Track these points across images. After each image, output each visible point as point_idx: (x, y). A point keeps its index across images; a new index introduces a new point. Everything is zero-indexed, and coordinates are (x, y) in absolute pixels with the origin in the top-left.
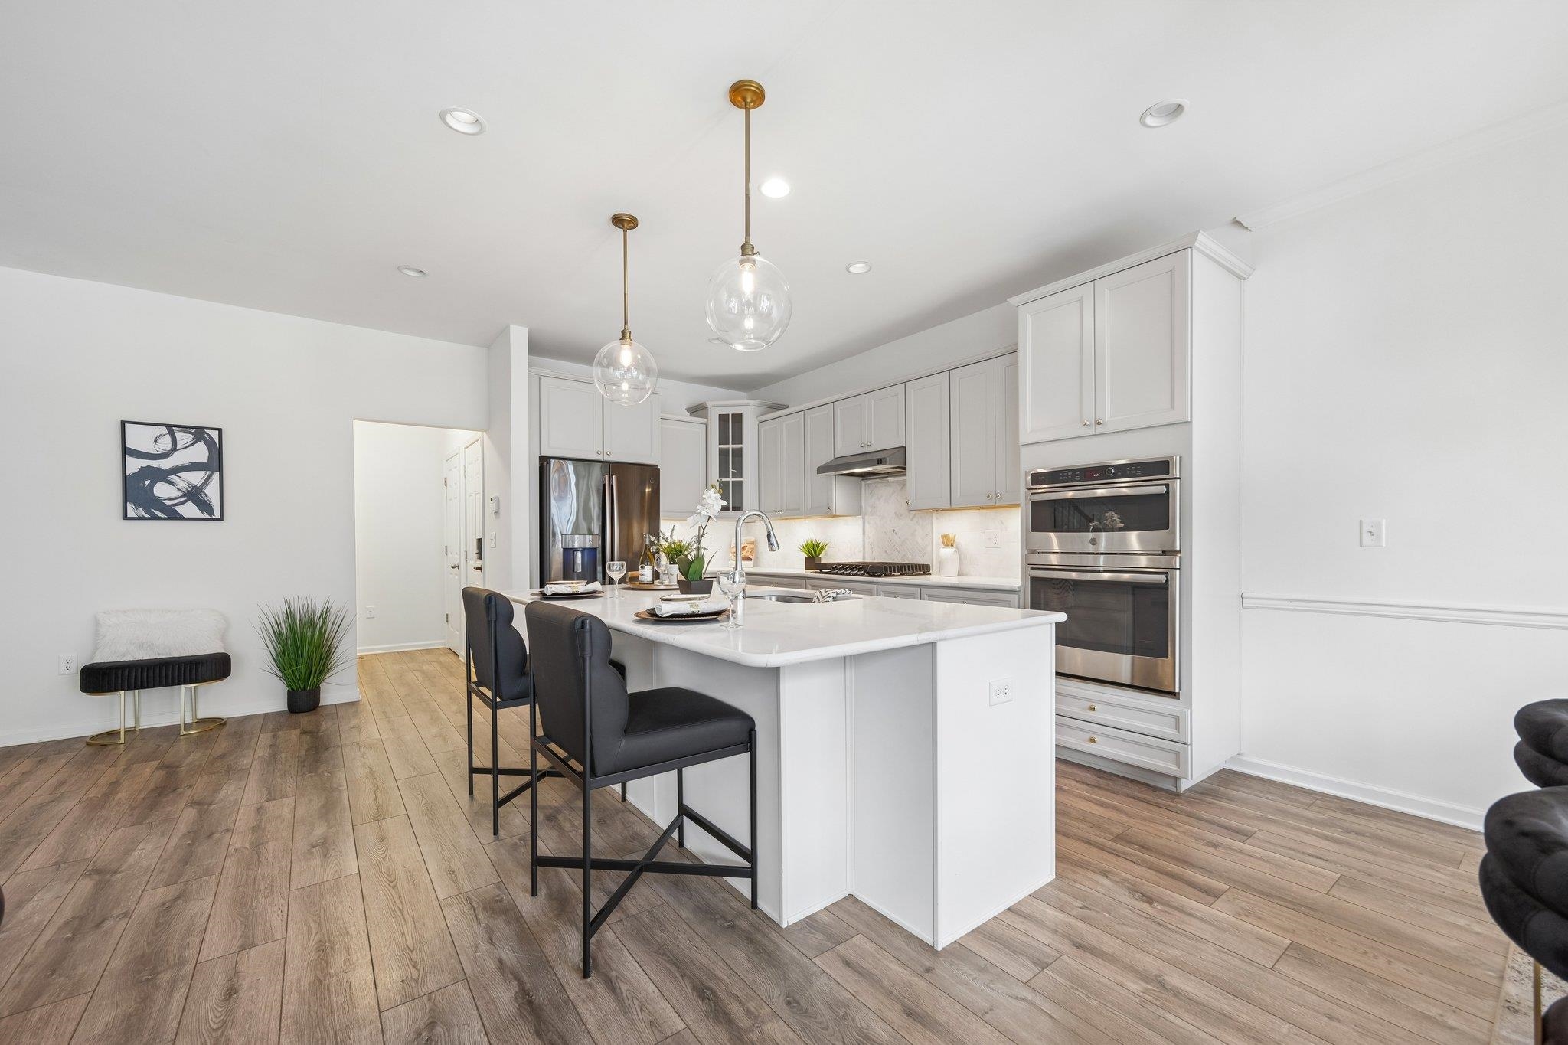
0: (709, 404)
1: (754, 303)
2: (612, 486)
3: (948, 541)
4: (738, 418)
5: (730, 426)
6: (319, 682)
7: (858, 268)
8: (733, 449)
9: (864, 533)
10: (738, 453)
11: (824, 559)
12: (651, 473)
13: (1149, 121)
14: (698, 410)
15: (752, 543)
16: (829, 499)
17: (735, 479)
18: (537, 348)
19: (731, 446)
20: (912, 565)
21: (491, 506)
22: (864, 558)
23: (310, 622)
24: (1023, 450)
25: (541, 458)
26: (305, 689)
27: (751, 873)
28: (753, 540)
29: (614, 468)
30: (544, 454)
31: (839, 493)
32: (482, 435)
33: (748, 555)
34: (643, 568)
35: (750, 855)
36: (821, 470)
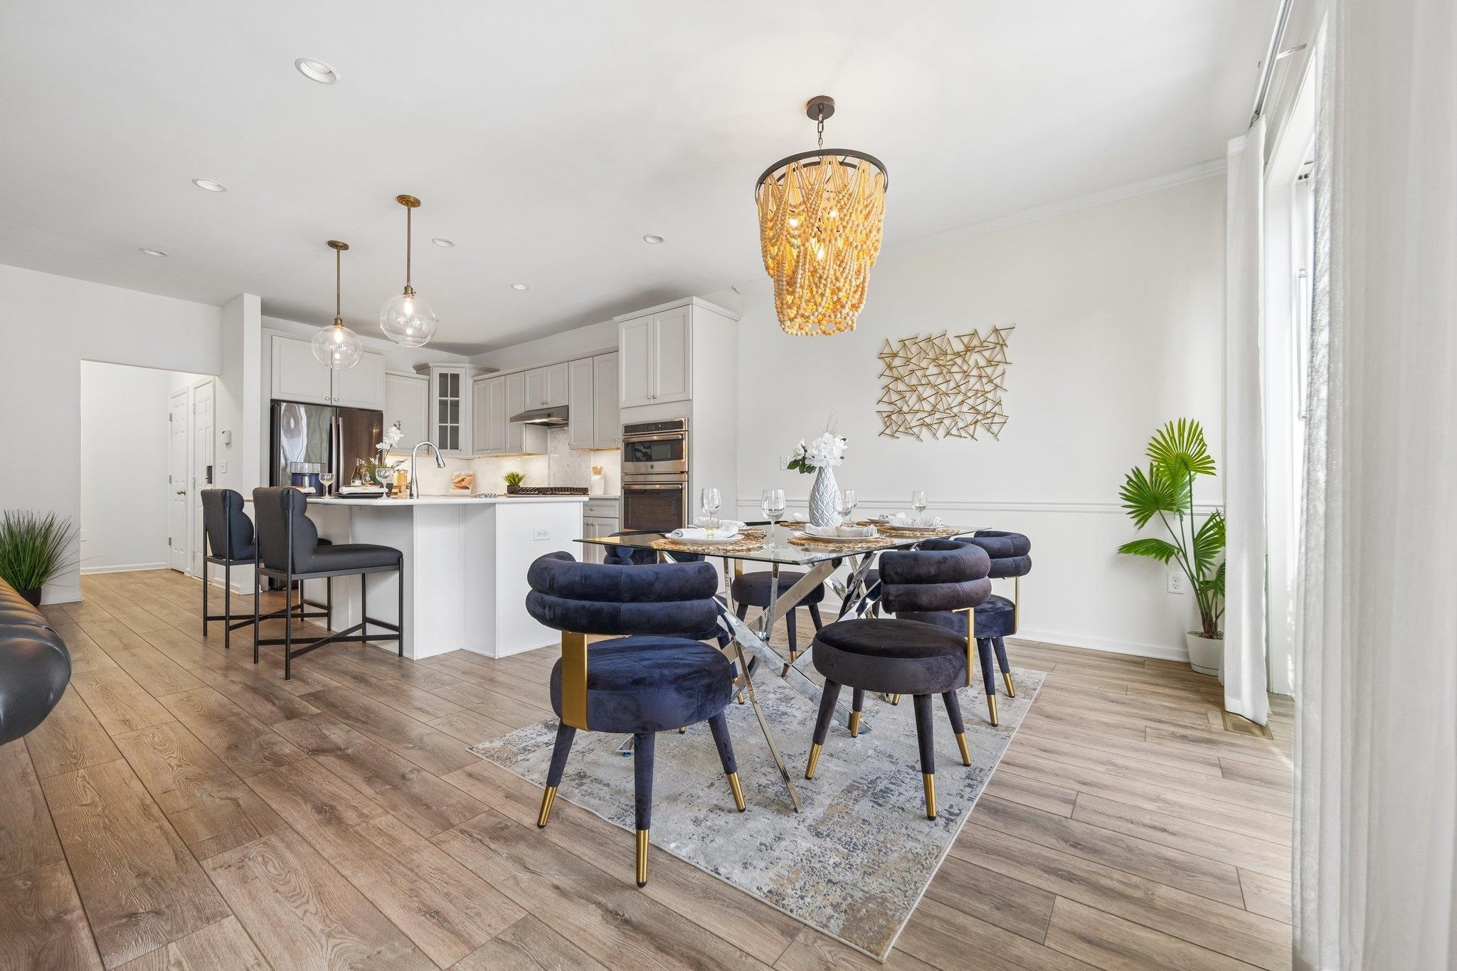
0: (431, 364)
1: (411, 319)
2: (339, 425)
3: (597, 471)
4: (455, 377)
5: (450, 384)
6: (41, 583)
7: (519, 287)
8: (451, 401)
9: (549, 467)
10: (455, 405)
11: (521, 485)
12: (376, 417)
13: (648, 239)
14: (422, 369)
15: (471, 476)
16: (521, 442)
17: (452, 425)
18: (268, 309)
19: (449, 399)
20: (574, 488)
21: (222, 439)
22: (549, 485)
23: (31, 529)
24: (622, 412)
25: (272, 401)
26: (25, 589)
27: (399, 638)
28: (471, 473)
29: (342, 412)
30: (275, 397)
31: (529, 438)
32: (215, 379)
33: (466, 485)
34: (353, 482)
35: (399, 629)
36: (514, 419)
